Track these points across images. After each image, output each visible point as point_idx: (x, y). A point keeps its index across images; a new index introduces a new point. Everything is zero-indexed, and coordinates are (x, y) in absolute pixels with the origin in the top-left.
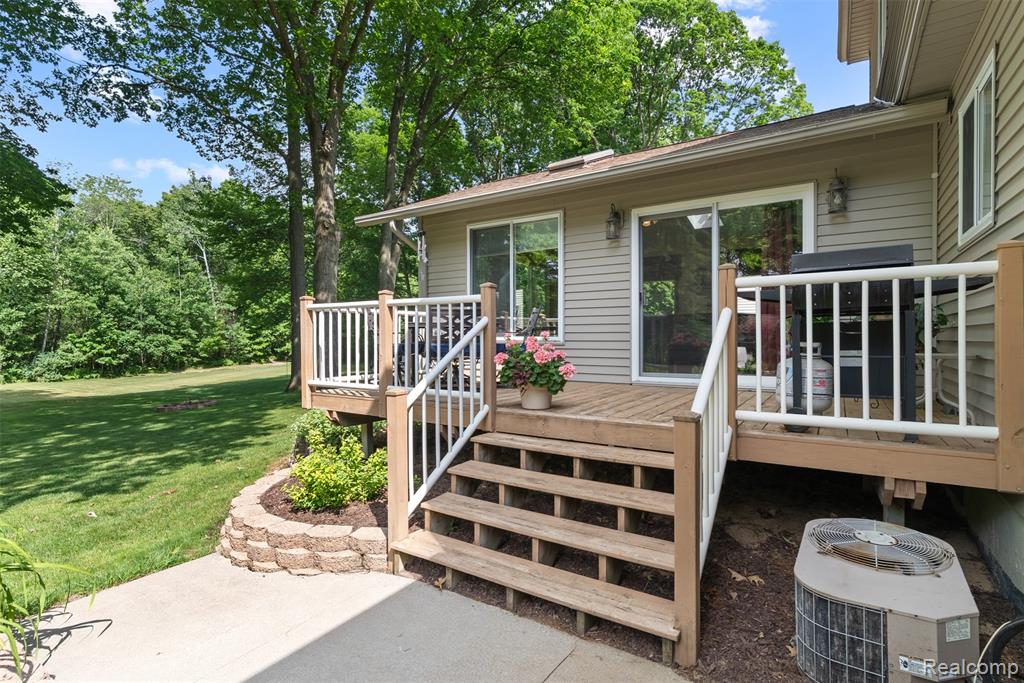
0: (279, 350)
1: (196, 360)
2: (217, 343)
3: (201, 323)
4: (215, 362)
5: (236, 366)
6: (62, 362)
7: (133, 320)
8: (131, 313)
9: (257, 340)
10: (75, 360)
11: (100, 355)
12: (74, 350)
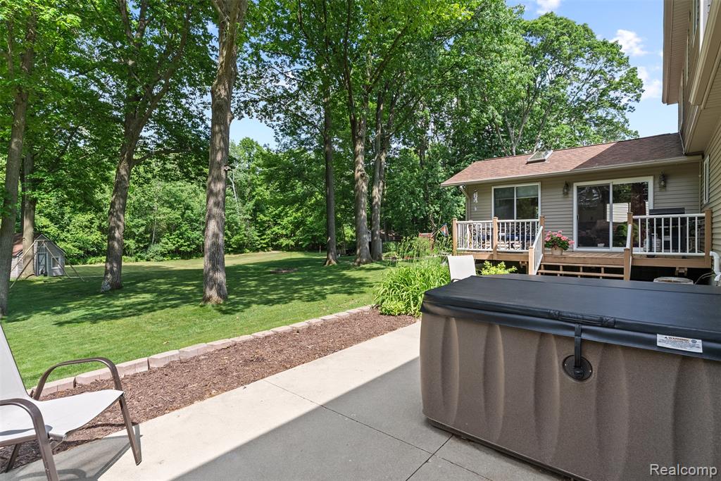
0: (274, 243)
1: (230, 249)
2: (242, 239)
3: (233, 227)
4: (239, 251)
5: (251, 253)
6: (163, 250)
7: (198, 225)
8: (197, 221)
9: (263, 237)
10: (169, 249)
11: (182, 246)
12: (167, 243)
